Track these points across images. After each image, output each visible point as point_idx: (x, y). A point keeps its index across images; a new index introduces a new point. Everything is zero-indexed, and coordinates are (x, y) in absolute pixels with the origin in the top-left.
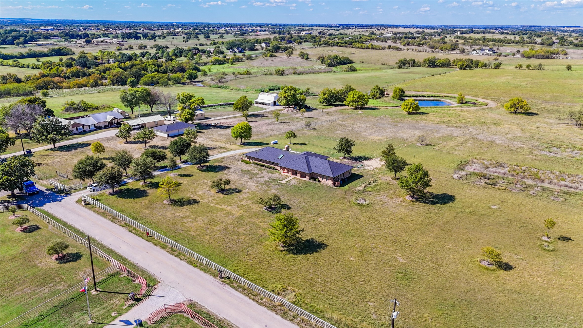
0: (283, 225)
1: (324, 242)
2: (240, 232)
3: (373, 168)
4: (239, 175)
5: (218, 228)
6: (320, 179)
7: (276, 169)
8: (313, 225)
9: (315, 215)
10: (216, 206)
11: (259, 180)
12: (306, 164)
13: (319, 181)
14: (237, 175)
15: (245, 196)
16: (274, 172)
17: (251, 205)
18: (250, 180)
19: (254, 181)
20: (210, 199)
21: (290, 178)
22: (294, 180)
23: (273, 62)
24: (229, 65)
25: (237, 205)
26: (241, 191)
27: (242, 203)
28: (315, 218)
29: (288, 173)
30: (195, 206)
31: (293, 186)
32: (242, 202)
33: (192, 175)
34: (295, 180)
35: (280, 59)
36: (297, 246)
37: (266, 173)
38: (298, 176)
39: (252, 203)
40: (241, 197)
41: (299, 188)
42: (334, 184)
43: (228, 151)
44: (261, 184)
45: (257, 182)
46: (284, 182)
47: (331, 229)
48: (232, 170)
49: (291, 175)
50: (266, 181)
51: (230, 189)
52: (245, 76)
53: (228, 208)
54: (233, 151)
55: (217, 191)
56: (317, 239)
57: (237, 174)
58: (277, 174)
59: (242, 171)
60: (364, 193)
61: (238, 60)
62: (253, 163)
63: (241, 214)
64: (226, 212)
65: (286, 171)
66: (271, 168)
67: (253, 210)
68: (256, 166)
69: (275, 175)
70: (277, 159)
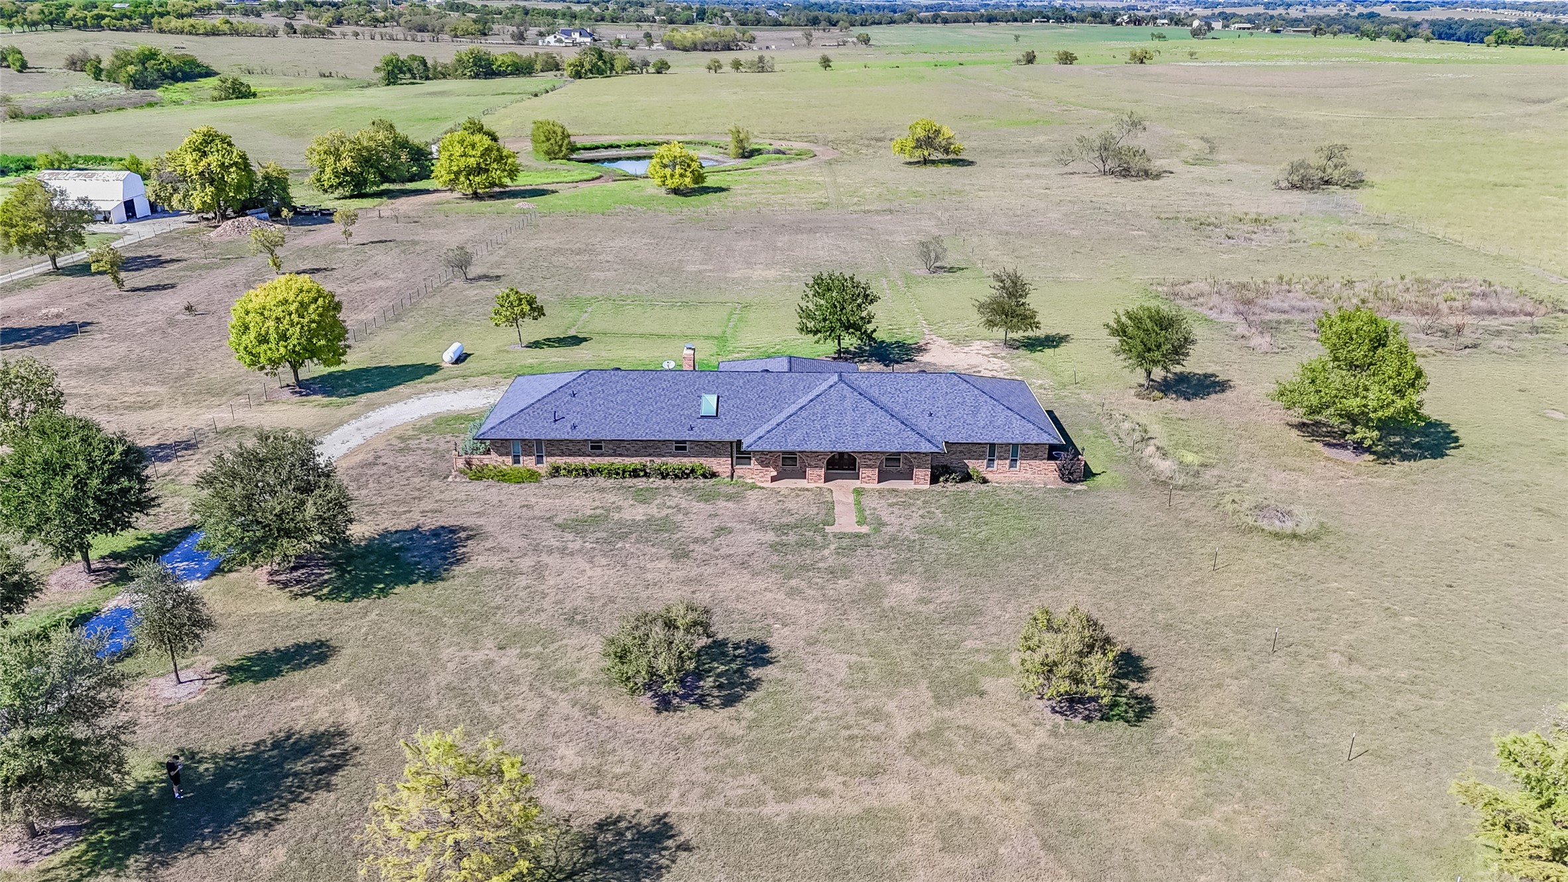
4: (587, 552)
7: (715, 473)
9: (1286, 654)
13: (984, 479)
14: (581, 561)
16: (728, 490)
17: (961, 718)
21: (843, 499)
31: (924, 532)
34: (877, 501)
38: (868, 480)
40: (831, 686)
42: (1068, 473)
46: (851, 525)
49: (821, 483)
50: (775, 548)
57: (566, 552)
58: (753, 493)
62: (556, 471)
68: (584, 481)
69: (759, 503)
70: (699, 421)
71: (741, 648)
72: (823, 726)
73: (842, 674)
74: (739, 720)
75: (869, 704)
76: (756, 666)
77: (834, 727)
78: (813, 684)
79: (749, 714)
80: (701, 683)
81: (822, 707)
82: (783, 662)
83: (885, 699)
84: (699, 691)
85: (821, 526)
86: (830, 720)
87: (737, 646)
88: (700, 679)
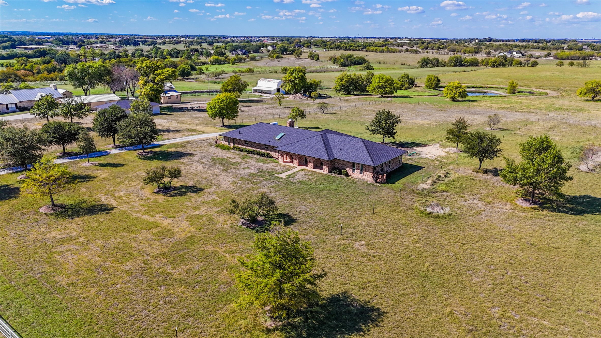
0: (271, 263)
1: (375, 303)
2: (176, 275)
3: (434, 157)
4: (206, 164)
5: (128, 266)
6: (350, 171)
7: (272, 157)
8: (344, 258)
9: (345, 236)
10: (144, 217)
11: (239, 172)
12: (323, 145)
13: (347, 175)
14: (201, 165)
15: (207, 199)
16: (268, 161)
17: (215, 216)
18: (224, 173)
19: (231, 174)
20: (137, 205)
21: (295, 170)
22: (301, 173)
23: (279, 63)
24: (230, 65)
25: (186, 215)
26: (201, 190)
27: (197, 212)
28: (347, 242)
29: (292, 162)
30: (101, 217)
31: (300, 182)
32: (198, 209)
33: (123, 165)
34: (304, 173)
35: (287, 60)
36: (309, 315)
37: (254, 163)
38: (310, 167)
39: (218, 212)
40: (199, 201)
41: (312, 186)
42: (376, 179)
43: (198, 134)
44: (243, 179)
45: (235, 176)
46: (283, 176)
47: (385, 268)
48: (196, 158)
49: (296, 166)
50: (251, 174)
51: (182, 187)
52: (247, 73)
53: (166, 222)
54: (207, 134)
55: (155, 191)
56: (356, 294)
57: (202, 163)
58: (273, 164)
59: (213, 159)
60: (433, 195)
61: (240, 60)
62: (234, 148)
63: (190, 234)
64: (159, 229)
65: (289, 160)
66: (263, 155)
67: (217, 226)
68: (239, 152)
69: (269, 166)
70: (273, 140)
80: (173, 191)
85: (275, 174)
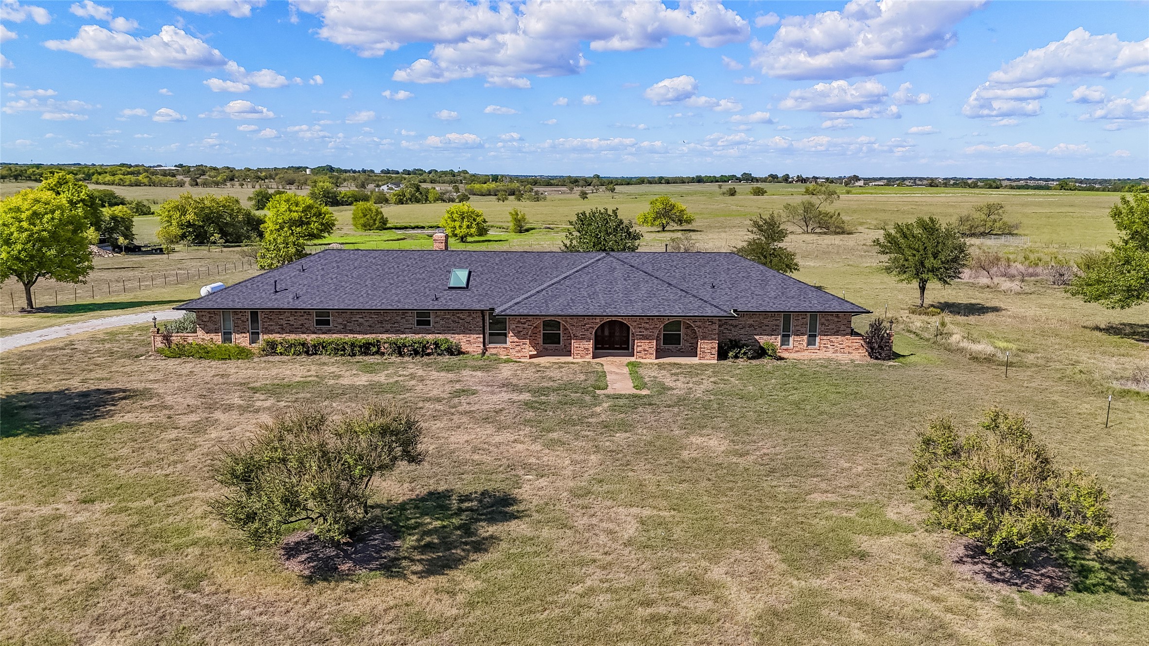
12: (657, 280)
21: (617, 370)
22: (656, 374)
34: (658, 372)
37: (444, 375)
38: (644, 354)
42: (878, 347)
49: (589, 359)
58: (507, 366)
66: (426, 350)
68: (304, 358)
69: (514, 373)
70: (445, 292)
71: (472, 501)
72: (603, 601)
73: (631, 530)
74: (452, 594)
75: (682, 569)
76: (492, 519)
77: (623, 602)
78: (584, 544)
79: (472, 584)
80: (398, 543)
81: (599, 574)
82: (536, 516)
83: (704, 563)
84: (391, 554)
85: (591, 389)
86: (616, 591)
87: (467, 498)
88: (396, 538)
